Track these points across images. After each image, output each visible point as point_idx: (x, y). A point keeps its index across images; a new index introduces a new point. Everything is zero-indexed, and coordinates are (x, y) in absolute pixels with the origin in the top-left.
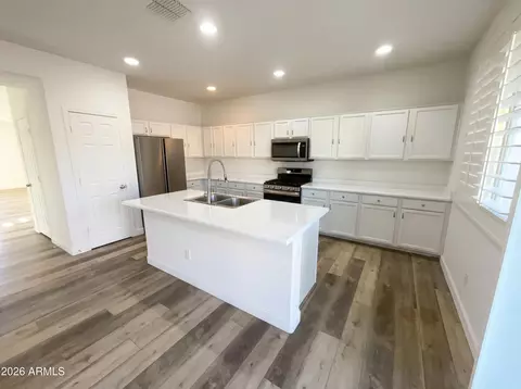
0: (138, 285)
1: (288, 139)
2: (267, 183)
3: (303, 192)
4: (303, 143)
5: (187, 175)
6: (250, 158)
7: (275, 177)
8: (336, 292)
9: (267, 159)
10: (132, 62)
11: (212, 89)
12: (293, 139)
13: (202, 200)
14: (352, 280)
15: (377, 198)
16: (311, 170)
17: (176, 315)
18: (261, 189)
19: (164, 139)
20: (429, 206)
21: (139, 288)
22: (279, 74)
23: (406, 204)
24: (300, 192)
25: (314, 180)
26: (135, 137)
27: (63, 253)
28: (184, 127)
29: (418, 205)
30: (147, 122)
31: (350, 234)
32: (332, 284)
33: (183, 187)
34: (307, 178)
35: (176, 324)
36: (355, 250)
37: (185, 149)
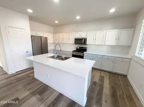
0: (30, 87)
1: (80, 38)
2: (73, 51)
3: (85, 54)
4: (85, 39)
5: (48, 48)
6: (68, 44)
7: (75, 49)
8: (97, 89)
9: (73, 44)
10: (30, 11)
11: (57, 22)
12: (82, 38)
13: (53, 57)
14: (101, 84)
15: (108, 57)
16: (87, 48)
17: (43, 99)
18: (71, 53)
19: (41, 37)
20: (124, 60)
21: (30, 88)
22: (78, 18)
23: (117, 59)
24: (84, 54)
25: (87, 50)
26: (32, 36)
27: (6, 73)
28: (48, 33)
29: (121, 59)
30: (36, 32)
31: (99, 68)
32: (95, 86)
33: (47, 52)
34: (85, 50)
35: (43, 103)
36: (101, 72)
37: (48, 40)
